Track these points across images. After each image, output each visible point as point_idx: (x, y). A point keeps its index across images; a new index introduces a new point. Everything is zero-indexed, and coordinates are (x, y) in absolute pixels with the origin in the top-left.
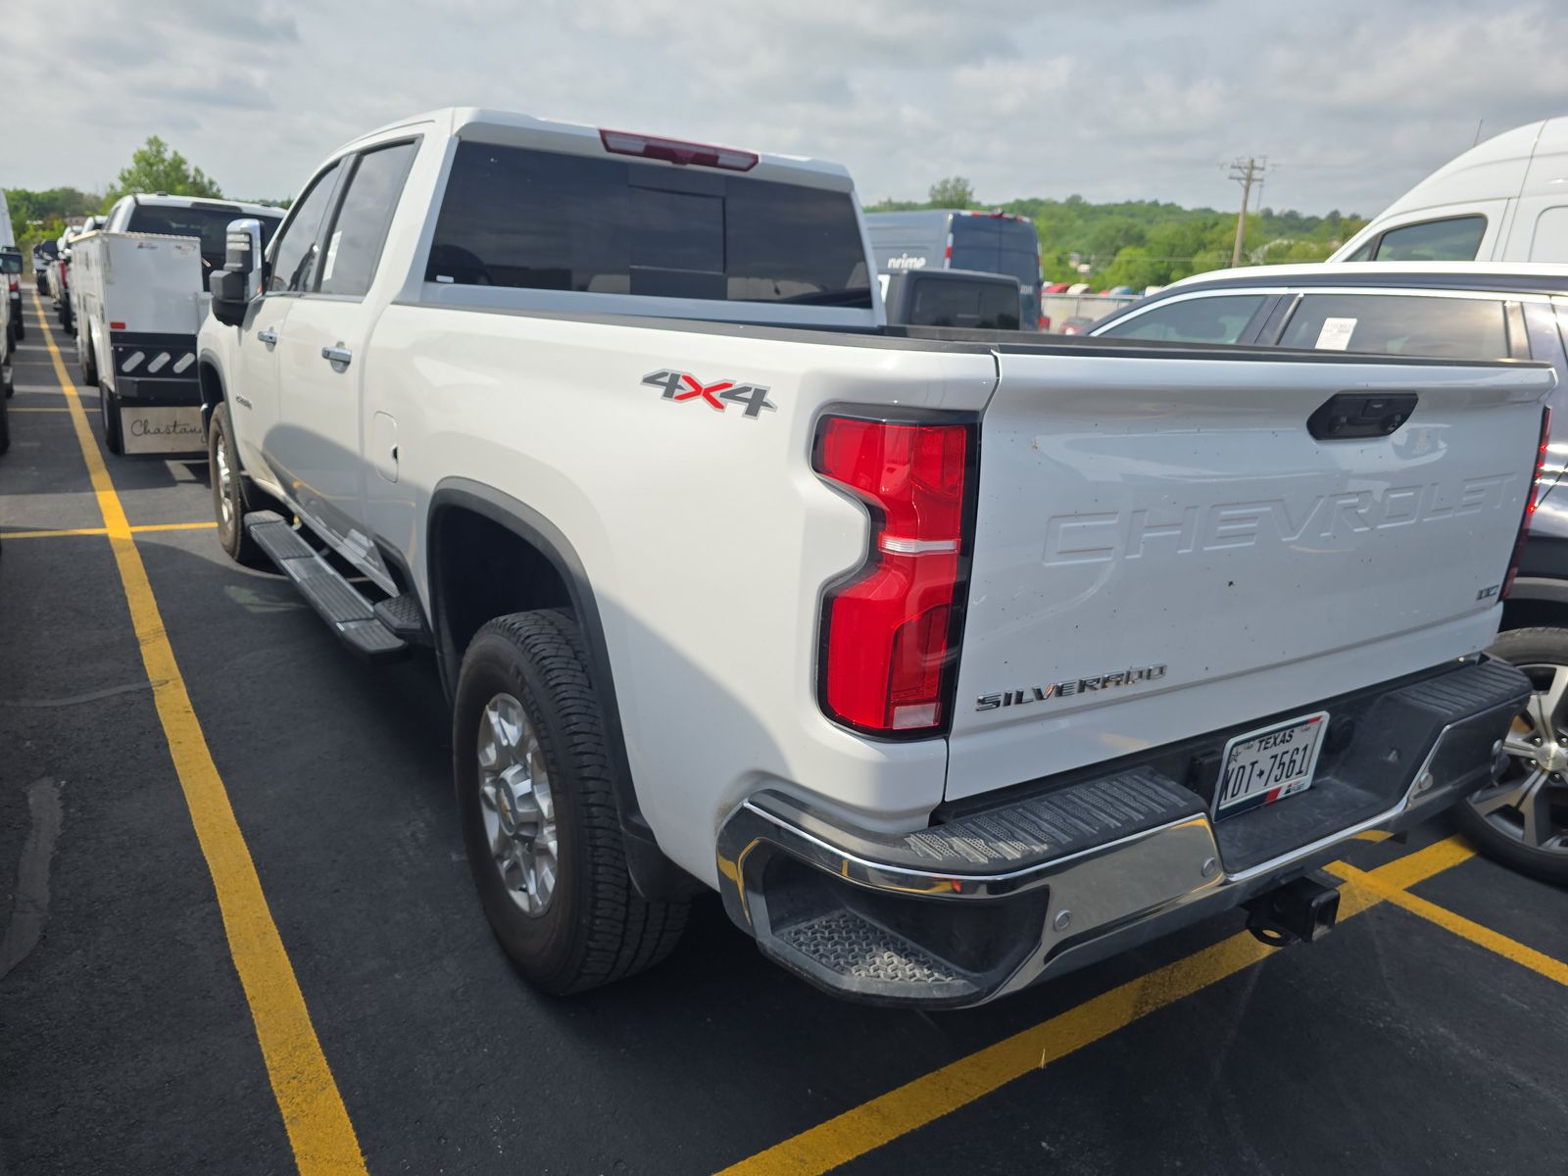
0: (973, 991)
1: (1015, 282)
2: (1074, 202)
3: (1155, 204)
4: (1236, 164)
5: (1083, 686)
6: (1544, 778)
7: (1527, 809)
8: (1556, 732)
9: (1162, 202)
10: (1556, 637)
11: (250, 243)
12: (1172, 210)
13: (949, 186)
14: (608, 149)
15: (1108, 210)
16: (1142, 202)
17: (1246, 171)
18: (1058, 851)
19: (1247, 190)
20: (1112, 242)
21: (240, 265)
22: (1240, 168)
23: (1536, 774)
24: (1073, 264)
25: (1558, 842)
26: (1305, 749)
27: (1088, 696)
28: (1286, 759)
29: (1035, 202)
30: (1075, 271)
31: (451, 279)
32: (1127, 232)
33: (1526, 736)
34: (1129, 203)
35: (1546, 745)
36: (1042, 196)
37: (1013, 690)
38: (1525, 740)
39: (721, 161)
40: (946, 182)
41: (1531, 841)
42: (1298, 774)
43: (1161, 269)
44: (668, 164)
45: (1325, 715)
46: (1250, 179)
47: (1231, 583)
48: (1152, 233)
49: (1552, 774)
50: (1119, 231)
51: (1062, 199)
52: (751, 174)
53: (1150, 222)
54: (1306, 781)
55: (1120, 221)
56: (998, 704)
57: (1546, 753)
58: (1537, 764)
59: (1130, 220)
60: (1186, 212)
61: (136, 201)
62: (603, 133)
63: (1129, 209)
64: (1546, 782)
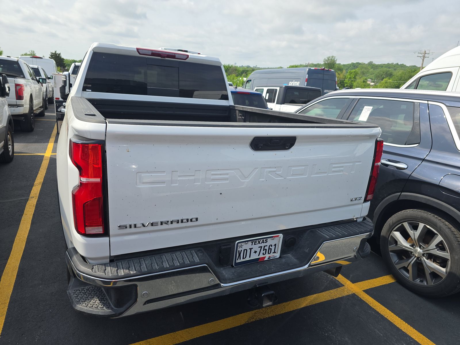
0: (112, 314)
1: (320, 89)
2: (370, 64)
3: (397, 64)
4: (420, 52)
5: (162, 223)
6: (415, 259)
7: (410, 268)
8: (419, 244)
9: (399, 64)
10: (419, 213)
11: (66, 78)
12: (403, 66)
13: (330, 59)
14: (140, 54)
15: (382, 66)
16: (393, 63)
17: (423, 54)
18: (139, 274)
19: (423, 60)
20: (381, 76)
21: (63, 84)
22: (421, 53)
23: (413, 257)
24: (368, 82)
25: (419, 281)
26: (275, 245)
27: (165, 226)
28: (267, 248)
29: (358, 63)
30: (369, 85)
31: (91, 90)
32: (386, 73)
33: (410, 244)
34: (388, 64)
35: (416, 248)
36: (360, 62)
37: (133, 223)
38: (410, 246)
39: (176, 57)
40: (330, 57)
41: (411, 279)
42: (273, 253)
43: (397, 84)
44: (160, 58)
45: (281, 235)
46: (424, 57)
47: (221, 194)
48: (395, 73)
49: (418, 258)
50: (384, 72)
51: (366, 63)
52: (187, 61)
53: (395, 70)
54: (278, 255)
55: (385, 69)
56: (126, 227)
57: (416, 251)
58: (414, 254)
59: (388, 69)
60: (408, 67)
61: (75, 65)
62: (138, 49)
63: (388, 66)
64: (416, 260)
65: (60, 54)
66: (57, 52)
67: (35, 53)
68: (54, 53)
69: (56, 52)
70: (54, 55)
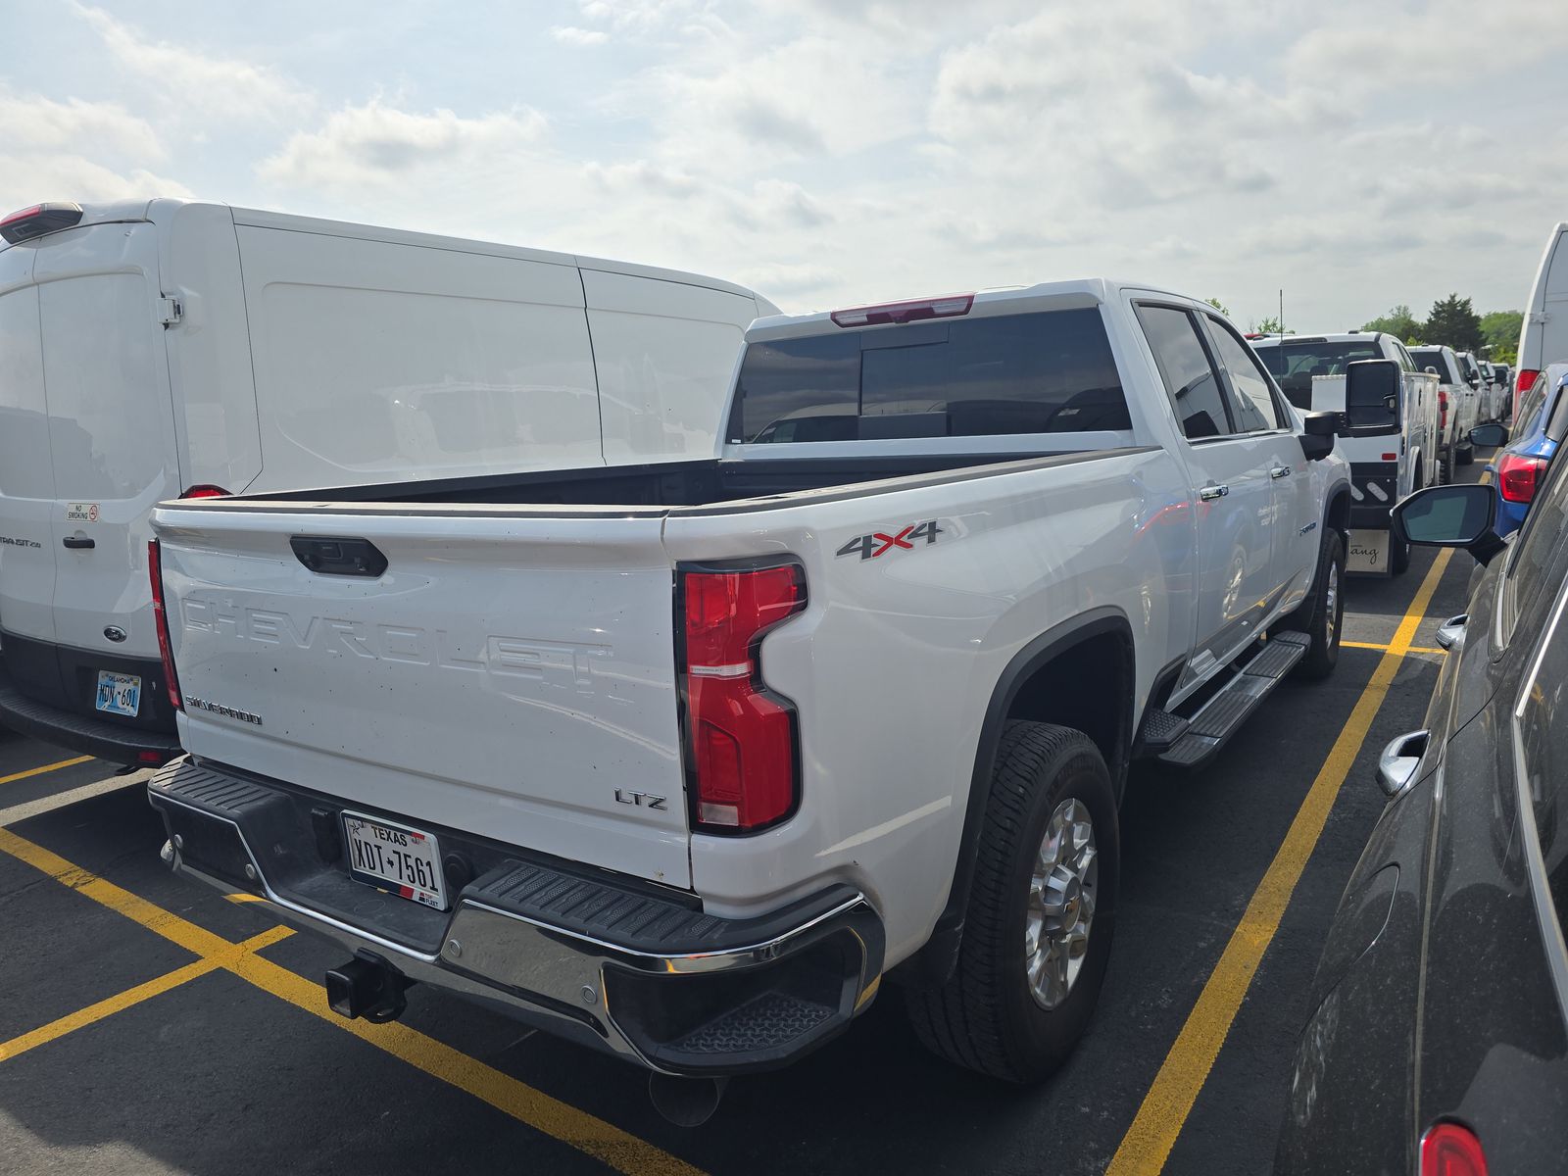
14: (842, 326)
45: (432, 837)
54: (439, 901)
62: (834, 315)
65: (1467, 302)
66: (1457, 299)
67: (1410, 311)
68: (1446, 302)
69: (1453, 297)
70: (1444, 311)
